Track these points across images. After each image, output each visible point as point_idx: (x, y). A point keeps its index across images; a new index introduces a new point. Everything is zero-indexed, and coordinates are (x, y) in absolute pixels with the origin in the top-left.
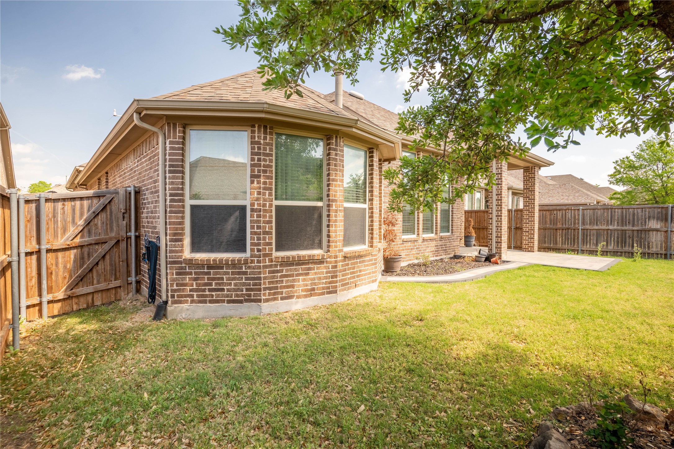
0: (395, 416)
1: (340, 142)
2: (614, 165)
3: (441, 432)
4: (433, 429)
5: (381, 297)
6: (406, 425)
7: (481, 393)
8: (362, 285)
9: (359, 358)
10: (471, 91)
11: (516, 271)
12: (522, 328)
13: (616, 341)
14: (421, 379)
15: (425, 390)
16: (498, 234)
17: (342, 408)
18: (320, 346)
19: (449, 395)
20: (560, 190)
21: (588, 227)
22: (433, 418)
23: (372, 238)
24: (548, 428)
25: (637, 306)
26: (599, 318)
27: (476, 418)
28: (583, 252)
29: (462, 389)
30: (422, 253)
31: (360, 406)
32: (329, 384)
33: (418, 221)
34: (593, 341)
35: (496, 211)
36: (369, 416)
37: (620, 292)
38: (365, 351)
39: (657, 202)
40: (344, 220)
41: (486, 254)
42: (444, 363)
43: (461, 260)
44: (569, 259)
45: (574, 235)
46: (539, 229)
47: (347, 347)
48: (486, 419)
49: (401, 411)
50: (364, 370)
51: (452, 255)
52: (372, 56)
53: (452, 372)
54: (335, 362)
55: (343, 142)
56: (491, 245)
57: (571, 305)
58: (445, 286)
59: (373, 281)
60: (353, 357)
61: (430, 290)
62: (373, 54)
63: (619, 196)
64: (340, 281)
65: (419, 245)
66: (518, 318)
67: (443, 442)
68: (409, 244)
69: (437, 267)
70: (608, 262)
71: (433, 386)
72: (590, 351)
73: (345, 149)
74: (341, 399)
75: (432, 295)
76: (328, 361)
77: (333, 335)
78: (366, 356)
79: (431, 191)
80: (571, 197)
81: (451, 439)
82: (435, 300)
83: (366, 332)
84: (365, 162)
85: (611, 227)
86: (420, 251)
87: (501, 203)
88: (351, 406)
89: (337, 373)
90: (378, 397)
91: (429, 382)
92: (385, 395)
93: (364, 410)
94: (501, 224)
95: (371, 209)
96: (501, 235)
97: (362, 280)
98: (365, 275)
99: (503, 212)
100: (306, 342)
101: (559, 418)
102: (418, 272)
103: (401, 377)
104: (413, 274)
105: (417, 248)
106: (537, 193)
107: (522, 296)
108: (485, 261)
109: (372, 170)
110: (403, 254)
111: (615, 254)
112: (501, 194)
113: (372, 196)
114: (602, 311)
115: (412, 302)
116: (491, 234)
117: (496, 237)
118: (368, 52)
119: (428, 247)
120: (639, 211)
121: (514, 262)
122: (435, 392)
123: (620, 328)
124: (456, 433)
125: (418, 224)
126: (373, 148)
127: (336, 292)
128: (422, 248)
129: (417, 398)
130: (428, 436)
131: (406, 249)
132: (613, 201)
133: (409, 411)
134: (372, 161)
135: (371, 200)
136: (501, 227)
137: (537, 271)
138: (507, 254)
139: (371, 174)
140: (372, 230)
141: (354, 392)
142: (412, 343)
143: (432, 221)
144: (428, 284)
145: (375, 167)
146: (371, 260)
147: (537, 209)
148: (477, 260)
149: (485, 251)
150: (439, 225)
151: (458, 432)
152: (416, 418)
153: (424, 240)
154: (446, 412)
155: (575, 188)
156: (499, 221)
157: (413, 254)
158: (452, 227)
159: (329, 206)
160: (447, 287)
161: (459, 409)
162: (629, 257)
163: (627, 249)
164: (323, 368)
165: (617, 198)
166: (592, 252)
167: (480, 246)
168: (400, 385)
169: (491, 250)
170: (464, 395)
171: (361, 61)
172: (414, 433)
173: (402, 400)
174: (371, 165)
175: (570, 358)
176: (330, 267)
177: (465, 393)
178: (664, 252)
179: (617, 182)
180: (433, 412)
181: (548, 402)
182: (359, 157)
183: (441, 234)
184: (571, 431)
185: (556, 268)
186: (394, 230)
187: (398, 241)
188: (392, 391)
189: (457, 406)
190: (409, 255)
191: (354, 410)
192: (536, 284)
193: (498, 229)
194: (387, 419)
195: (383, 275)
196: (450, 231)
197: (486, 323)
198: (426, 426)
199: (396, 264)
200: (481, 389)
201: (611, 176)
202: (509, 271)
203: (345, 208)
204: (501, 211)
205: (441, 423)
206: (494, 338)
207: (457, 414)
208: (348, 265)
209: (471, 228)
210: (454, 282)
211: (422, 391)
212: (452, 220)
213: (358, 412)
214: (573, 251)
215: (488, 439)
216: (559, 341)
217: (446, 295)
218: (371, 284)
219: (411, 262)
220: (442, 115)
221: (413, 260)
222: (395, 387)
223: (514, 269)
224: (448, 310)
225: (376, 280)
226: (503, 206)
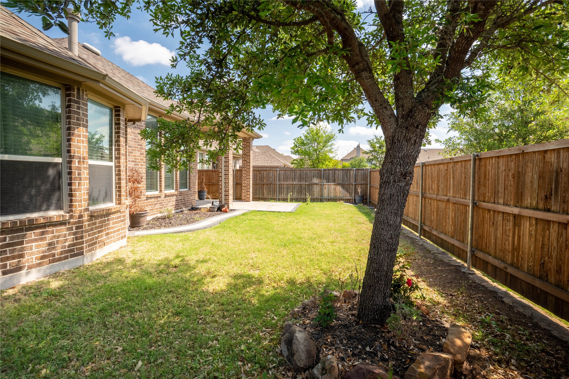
0: (174, 360)
1: (83, 95)
2: (294, 141)
3: (218, 358)
4: (211, 358)
5: (132, 252)
6: (187, 364)
7: (238, 315)
8: (110, 242)
9: (124, 316)
10: (225, 70)
11: (242, 217)
12: (255, 259)
13: (310, 257)
14: (189, 318)
15: (195, 327)
16: (226, 189)
17: (117, 373)
18: (73, 315)
19: (216, 325)
20: (262, 156)
21: (282, 183)
22: (208, 348)
23: (120, 196)
24: (290, 326)
25: (314, 232)
26: (298, 243)
27: (241, 336)
28: (279, 200)
29: (224, 317)
30: (164, 207)
31: (137, 363)
32: (95, 353)
33: (160, 179)
34: (298, 259)
35: (225, 170)
36: (149, 369)
37: (304, 224)
38: (128, 307)
39: (314, 167)
40: (89, 178)
41: (218, 205)
42: (205, 299)
43: (198, 211)
44: (273, 205)
45: (274, 188)
46: (253, 184)
47: (108, 308)
48: (247, 334)
49: (179, 353)
50: (132, 326)
51: (190, 208)
52: (129, 14)
53: (213, 305)
54: (96, 328)
55: (87, 95)
56: (221, 197)
57: (281, 237)
58: (190, 234)
59: (122, 238)
60: (116, 317)
61: (178, 239)
62: (130, 12)
63: (296, 162)
64: (87, 242)
65: (161, 200)
66: (250, 252)
67: (221, 365)
68: (153, 200)
69: (180, 218)
70: (294, 206)
71: (200, 321)
72: (298, 267)
73: (89, 104)
74: (114, 363)
75: (181, 243)
76: (88, 328)
77: (87, 300)
78: (131, 312)
79: (186, 151)
80: (269, 162)
81: (227, 360)
82: (184, 247)
83: (125, 288)
84: (111, 120)
85: (294, 183)
86: (163, 205)
87: (228, 164)
88: (126, 367)
89: (102, 339)
90: (153, 348)
91: (197, 318)
92: (159, 343)
93: (142, 365)
94: (228, 181)
95: (118, 167)
96: (228, 189)
97: (111, 237)
98: (114, 232)
99: (230, 171)
100: (51, 316)
101: (295, 317)
102: (164, 224)
103: (170, 322)
104: (160, 227)
105: (160, 203)
106: (251, 158)
107: (250, 235)
108: (217, 211)
109: (119, 128)
110: (148, 209)
111: (297, 200)
112: (228, 158)
113: (119, 154)
114: (298, 238)
115: (164, 252)
116: (221, 189)
117: (225, 191)
118: (125, 8)
119: (170, 202)
120: (309, 172)
121: (238, 210)
122: (204, 326)
123: (309, 248)
124: (229, 353)
125: (160, 181)
126: (119, 107)
127: (82, 254)
128: (164, 203)
129: (190, 336)
130: (208, 366)
131: (150, 205)
132: (293, 166)
133: (187, 350)
134: (119, 120)
135: (118, 158)
136: (228, 183)
137: (255, 215)
138: (233, 205)
139: (118, 133)
140: (120, 187)
141: (126, 351)
142: (173, 289)
143: (173, 178)
144: (175, 235)
145: (121, 126)
146: (120, 217)
147: (251, 169)
148: (211, 210)
149: (217, 203)
150: (178, 182)
151: (231, 352)
152: (194, 354)
153: (166, 196)
154: (217, 339)
155: (272, 156)
156: (227, 179)
157: (157, 209)
158: (189, 184)
159: (70, 162)
160: (191, 235)
161: (226, 334)
162: (304, 202)
163: (303, 196)
164: (82, 339)
165: (295, 163)
166: (285, 200)
167: (213, 199)
168: (172, 329)
169: (221, 201)
170: (227, 321)
171: (117, 15)
172: (196, 368)
173: (177, 342)
174: (118, 124)
175: (289, 275)
176: (74, 228)
177: (227, 319)
178: (320, 198)
179: (295, 153)
180: (207, 344)
181: (283, 308)
182: (104, 114)
183: (181, 190)
184: (304, 322)
185: (267, 212)
186: (138, 187)
187: (143, 198)
188: (165, 337)
189: (224, 332)
190: (153, 210)
191: (132, 368)
192: (256, 225)
193: (226, 185)
194: (167, 365)
195: (130, 230)
196: (188, 187)
197: (229, 260)
198: (204, 358)
199: (142, 219)
200: (239, 312)
201: (292, 148)
202: (236, 217)
203: (89, 165)
204: (228, 170)
205: (215, 350)
206: (237, 270)
207: (226, 338)
208: (95, 224)
209: (203, 185)
210: (196, 230)
211: (193, 329)
212: (189, 178)
213: (136, 369)
214: (274, 199)
215: (253, 349)
216: (280, 264)
217: (192, 242)
218: (121, 240)
219: (154, 216)
220: (198, 86)
221: (156, 214)
222: (168, 333)
223: (240, 215)
224: (197, 254)
225: (125, 236)
226: (230, 167)
